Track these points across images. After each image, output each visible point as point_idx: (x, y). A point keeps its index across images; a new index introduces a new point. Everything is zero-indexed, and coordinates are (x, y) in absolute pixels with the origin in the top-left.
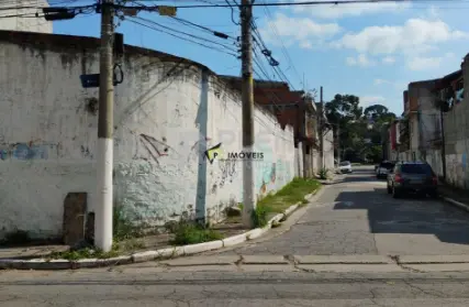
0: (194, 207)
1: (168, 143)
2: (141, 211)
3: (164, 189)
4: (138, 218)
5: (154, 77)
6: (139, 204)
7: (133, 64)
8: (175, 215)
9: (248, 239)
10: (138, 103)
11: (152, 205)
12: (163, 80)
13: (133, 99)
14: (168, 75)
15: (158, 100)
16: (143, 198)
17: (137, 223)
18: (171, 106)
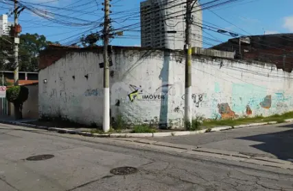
0: (159, 118)
1: (142, 88)
2: (130, 118)
3: (141, 109)
4: (129, 121)
5: (135, 58)
6: (129, 115)
7: (126, 54)
8: (146, 121)
9: (173, 135)
10: (128, 71)
11: (135, 116)
12: (140, 59)
13: (126, 70)
14: (142, 57)
15: (137, 69)
16: (131, 112)
17: (129, 123)
18: (144, 71)
